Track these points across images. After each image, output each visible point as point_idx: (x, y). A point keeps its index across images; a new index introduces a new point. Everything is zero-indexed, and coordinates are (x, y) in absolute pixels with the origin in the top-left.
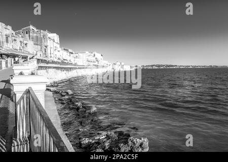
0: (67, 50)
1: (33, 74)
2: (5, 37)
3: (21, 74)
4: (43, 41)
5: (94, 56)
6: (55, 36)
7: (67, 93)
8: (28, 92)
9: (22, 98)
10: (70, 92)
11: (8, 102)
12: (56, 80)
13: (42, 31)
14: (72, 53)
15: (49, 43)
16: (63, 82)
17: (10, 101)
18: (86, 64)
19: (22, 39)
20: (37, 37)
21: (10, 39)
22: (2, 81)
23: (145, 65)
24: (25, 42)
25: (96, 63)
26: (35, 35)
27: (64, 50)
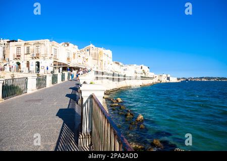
0: (118, 64)
1: (91, 83)
2: (73, 54)
3: (85, 83)
4: (99, 56)
5: (142, 68)
6: (109, 52)
7: (117, 101)
8: (92, 97)
9: (87, 101)
10: (120, 100)
11: (75, 105)
12: (109, 89)
13: (99, 48)
14: (122, 66)
15: (104, 58)
16: (114, 91)
17: (76, 104)
18: (133, 75)
19: (84, 56)
20: (95, 53)
21: (76, 56)
22: (70, 88)
23: (193, 77)
24: (86, 58)
25: (143, 75)
26: (94, 52)
27: (116, 63)
